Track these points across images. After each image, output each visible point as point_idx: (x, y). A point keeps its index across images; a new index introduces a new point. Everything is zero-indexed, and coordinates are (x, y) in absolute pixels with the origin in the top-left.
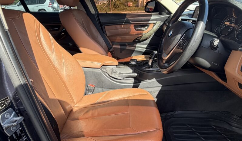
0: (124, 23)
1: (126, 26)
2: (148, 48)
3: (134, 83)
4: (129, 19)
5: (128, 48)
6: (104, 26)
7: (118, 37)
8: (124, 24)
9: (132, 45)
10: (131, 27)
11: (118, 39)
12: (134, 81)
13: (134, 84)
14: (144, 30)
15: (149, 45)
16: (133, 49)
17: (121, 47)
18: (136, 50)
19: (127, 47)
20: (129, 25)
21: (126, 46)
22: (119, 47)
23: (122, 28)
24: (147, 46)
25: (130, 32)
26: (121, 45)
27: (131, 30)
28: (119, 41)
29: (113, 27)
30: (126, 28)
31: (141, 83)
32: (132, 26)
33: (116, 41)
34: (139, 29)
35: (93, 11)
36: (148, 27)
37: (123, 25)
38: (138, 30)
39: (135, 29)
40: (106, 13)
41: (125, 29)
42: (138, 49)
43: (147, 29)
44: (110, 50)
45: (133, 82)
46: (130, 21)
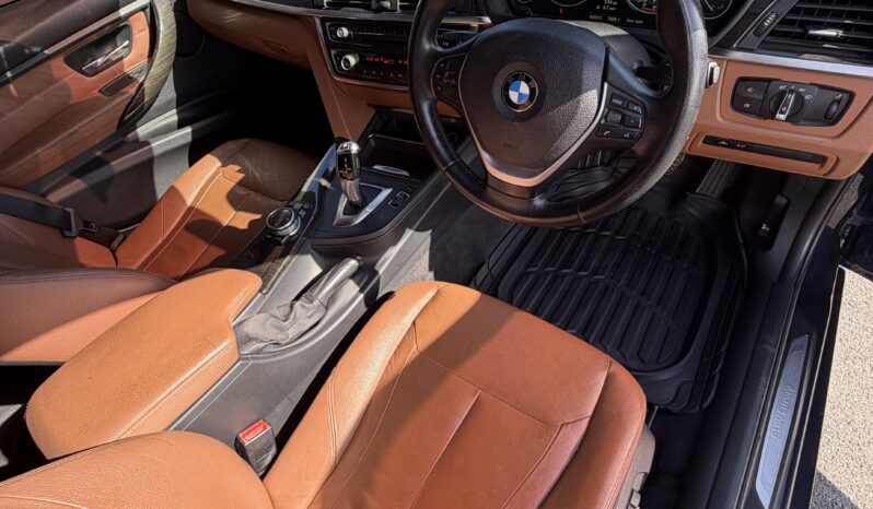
0: (9, 74)
1: (28, 81)
2: (188, 115)
3: (361, 291)
4: (18, 39)
5: (119, 164)
7: (39, 150)
8: (15, 77)
9: (123, 143)
10: (57, 74)
12: (358, 284)
13: (366, 292)
14: (121, 58)
15: (180, 102)
16: (145, 158)
17: (85, 181)
18: (156, 152)
19: (113, 163)
20: (41, 69)
21: (102, 162)
22: (77, 185)
23: (21, 101)
24: (175, 111)
25: (69, 97)
26: (78, 175)
27: (66, 87)
30: (38, 92)
31: (381, 272)
32: (59, 67)
34: (100, 61)
36: (129, 37)
37: (11, 87)
38: (96, 71)
39: (83, 73)
41: (36, 98)
42: (160, 145)
43: (129, 47)
44: (70, 229)
45: (358, 289)
46: (35, 49)
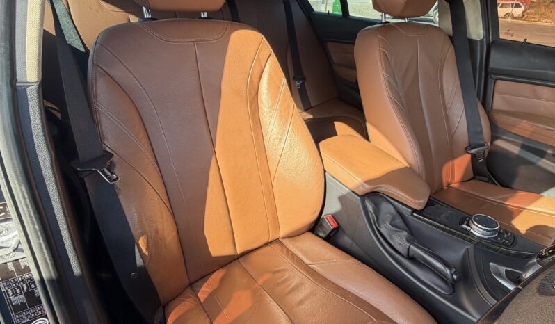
6: (496, 80)
7: (525, 121)
11: (525, 128)
17: (520, 152)
21: (542, 154)
22: (516, 149)
26: (524, 147)
28: (526, 135)
29: (526, 88)
33: (513, 131)
35: (476, 30)
40: (522, 41)
44: (472, 149)
